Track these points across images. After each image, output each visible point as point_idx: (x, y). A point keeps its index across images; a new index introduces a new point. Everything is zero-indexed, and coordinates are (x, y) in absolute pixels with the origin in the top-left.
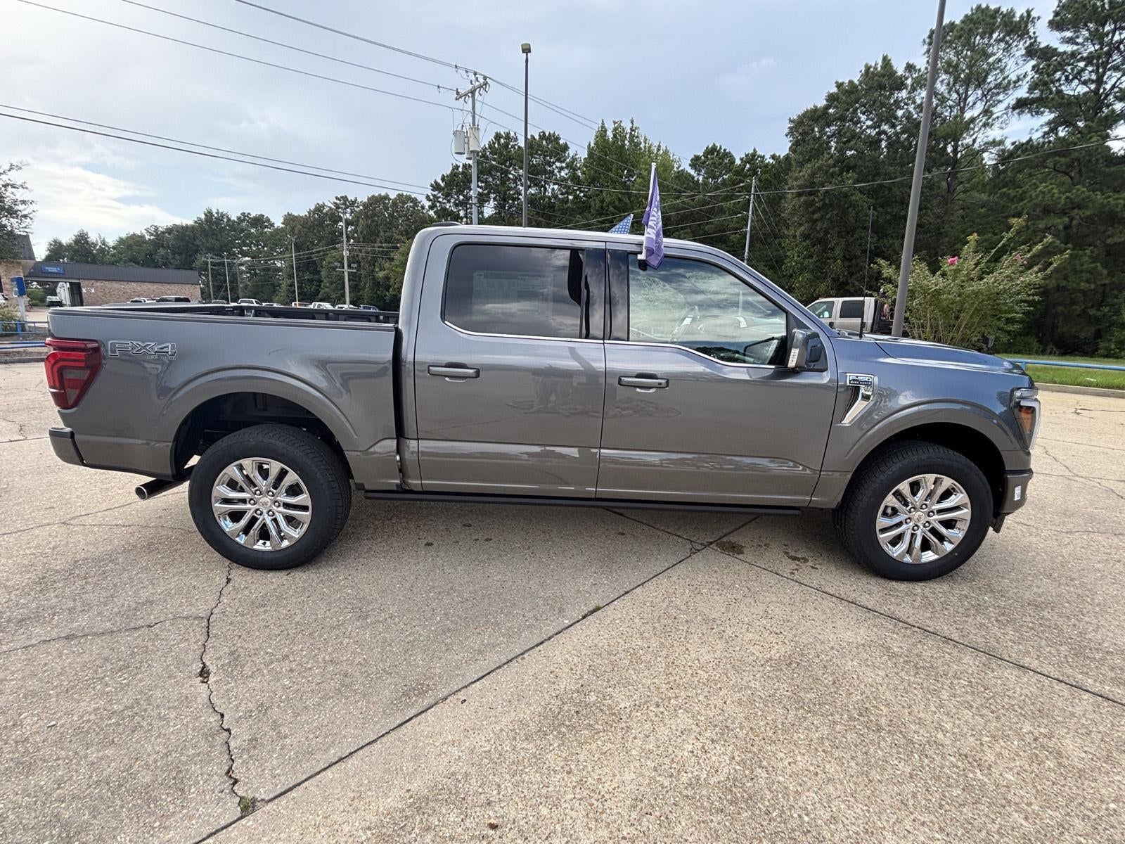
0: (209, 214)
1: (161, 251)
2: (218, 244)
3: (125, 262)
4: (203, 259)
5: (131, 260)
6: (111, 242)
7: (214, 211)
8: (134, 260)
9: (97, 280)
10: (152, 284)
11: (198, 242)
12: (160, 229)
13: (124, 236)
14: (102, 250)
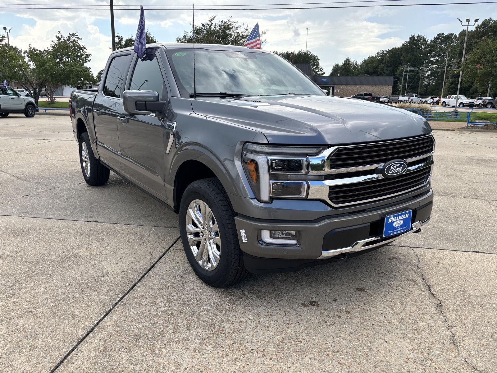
0: (412, 38)
1: (382, 66)
2: (413, 58)
3: (362, 74)
4: (401, 69)
5: (365, 73)
6: (360, 62)
7: (416, 36)
8: (367, 72)
9: (342, 85)
10: (367, 86)
11: (402, 58)
12: (385, 52)
13: (367, 58)
14: (355, 68)
